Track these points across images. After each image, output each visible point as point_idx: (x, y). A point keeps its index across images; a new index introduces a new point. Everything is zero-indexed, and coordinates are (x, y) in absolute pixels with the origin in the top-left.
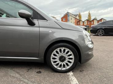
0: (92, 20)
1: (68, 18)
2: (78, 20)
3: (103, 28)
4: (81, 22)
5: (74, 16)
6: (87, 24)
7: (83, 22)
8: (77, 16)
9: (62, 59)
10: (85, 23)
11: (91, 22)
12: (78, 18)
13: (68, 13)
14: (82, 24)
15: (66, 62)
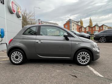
0: (93, 26)
1: (70, 24)
2: (80, 27)
3: (105, 36)
4: (83, 28)
5: (75, 23)
6: (89, 30)
7: (85, 28)
8: (78, 22)
9: (83, 58)
10: (87, 29)
11: (92, 28)
12: (79, 24)
13: (70, 20)
14: (84, 30)
15: (85, 59)
